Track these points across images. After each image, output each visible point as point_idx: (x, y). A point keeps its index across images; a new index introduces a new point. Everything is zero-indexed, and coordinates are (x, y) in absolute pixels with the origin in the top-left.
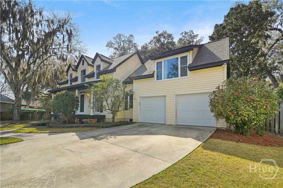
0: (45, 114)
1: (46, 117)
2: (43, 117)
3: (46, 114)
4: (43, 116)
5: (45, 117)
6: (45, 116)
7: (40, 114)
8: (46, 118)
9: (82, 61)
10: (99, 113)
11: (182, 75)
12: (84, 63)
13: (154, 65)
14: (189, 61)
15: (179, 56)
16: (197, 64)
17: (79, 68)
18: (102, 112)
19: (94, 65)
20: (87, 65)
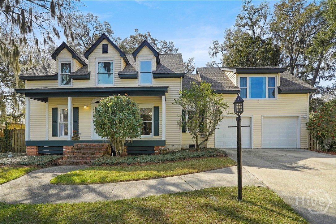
9: (102, 45)
10: (151, 137)
11: (269, 97)
12: (108, 51)
13: (237, 80)
14: (278, 84)
15: (267, 76)
16: (288, 88)
17: (91, 56)
18: (158, 135)
19: (137, 58)
20: (116, 55)
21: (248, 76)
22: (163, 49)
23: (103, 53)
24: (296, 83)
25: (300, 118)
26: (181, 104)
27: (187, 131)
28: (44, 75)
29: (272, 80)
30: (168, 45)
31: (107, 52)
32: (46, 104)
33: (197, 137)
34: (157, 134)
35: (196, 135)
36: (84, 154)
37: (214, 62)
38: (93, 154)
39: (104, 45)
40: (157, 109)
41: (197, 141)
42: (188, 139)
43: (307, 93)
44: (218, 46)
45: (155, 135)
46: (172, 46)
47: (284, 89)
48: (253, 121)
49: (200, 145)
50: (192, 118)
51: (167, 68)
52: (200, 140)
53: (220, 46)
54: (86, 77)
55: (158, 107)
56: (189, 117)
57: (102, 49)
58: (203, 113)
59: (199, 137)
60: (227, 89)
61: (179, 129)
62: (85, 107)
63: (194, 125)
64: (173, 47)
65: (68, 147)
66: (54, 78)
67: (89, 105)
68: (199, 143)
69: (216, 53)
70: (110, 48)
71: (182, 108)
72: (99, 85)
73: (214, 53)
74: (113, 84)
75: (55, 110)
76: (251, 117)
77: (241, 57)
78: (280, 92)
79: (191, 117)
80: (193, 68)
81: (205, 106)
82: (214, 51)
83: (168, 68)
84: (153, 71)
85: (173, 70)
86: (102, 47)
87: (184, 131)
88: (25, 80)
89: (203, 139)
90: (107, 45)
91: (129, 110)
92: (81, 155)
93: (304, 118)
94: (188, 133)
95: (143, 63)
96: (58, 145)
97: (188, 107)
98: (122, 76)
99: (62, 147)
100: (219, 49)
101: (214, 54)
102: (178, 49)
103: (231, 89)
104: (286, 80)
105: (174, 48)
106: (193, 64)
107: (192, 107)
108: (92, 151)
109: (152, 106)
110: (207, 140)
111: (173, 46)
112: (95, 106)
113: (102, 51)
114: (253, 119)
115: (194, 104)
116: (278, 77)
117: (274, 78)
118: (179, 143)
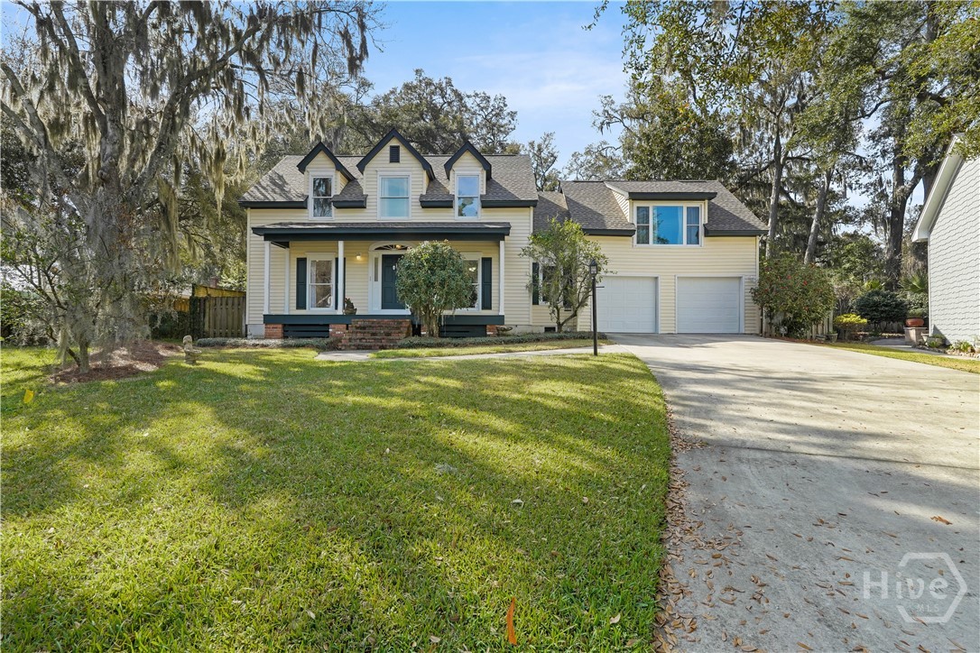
9: (388, 148)
10: (477, 310)
11: (689, 242)
12: (401, 159)
13: (631, 210)
14: (704, 218)
15: (685, 205)
16: (721, 227)
17: (369, 167)
18: (490, 308)
19: (451, 172)
20: (414, 165)
21: (651, 205)
22: (481, 112)
23: (391, 161)
24: (738, 218)
25: (743, 280)
26: (531, 255)
27: (541, 302)
28: (285, 200)
29: (694, 212)
30: (492, 103)
31: (398, 161)
32: (285, 251)
33: (558, 311)
34: (487, 305)
35: (557, 308)
36: (373, 334)
37: (605, 143)
38: (389, 334)
39: (391, 147)
40: (487, 262)
41: (558, 319)
42: (542, 316)
43: (755, 236)
44: (613, 106)
45: (484, 308)
46: (502, 105)
47: (714, 229)
48: (659, 284)
49: (563, 323)
50: (550, 278)
51: (506, 190)
52: (564, 315)
53: (617, 109)
54: (360, 204)
55: (490, 259)
56: (544, 278)
57: (388, 155)
58: (569, 269)
59: (562, 310)
60: (613, 227)
61: (527, 298)
62: (358, 258)
63: (553, 289)
64: (505, 108)
65: (337, 326)
66: (302, 206)
67: (366, 254)
68: (561, 321)
69: (608, 124)
70: (403, 152)
71: (532, 261)
72: (382, 218)
73: (602, 124)
74: (408, 215)
75: (301, 263)
76: (656, 278)
77: (651, 153)
78: (707, 234)
79: (547, 277)
80: (552, 155)
81: (573, 258)
82: (602, 119)
83: (507, 188)
84: (481, 196)
85: (516, 194)
86: (389, 152)
87: (535, 302)
88: (246, 208)
89: (569, 314)
90: (398, 147)
91: (454, 265)
92: (369, 336)
93: (751, 280)
94: (544, 306)
95: (463, 179)
96: (321, 323)
97: (544, 262)
98: (426, 204)
99: (328, 325)
100: (616, 115)
101: (605, 126)
102: (516, 113)
103: (619, 228)
104: (722, 210)
105: (507, 110)
106: (552, 146)
107: (551, 259)
108: (386, 330)
109: (478, 257)
110: (575, 315)
111: (505, 105)
112: (375, 256)
113: (388, 159)
114: (660, 280)
115: (553, 256)
116: (703, 207)
117: (697, 209)
118: (527, 323)
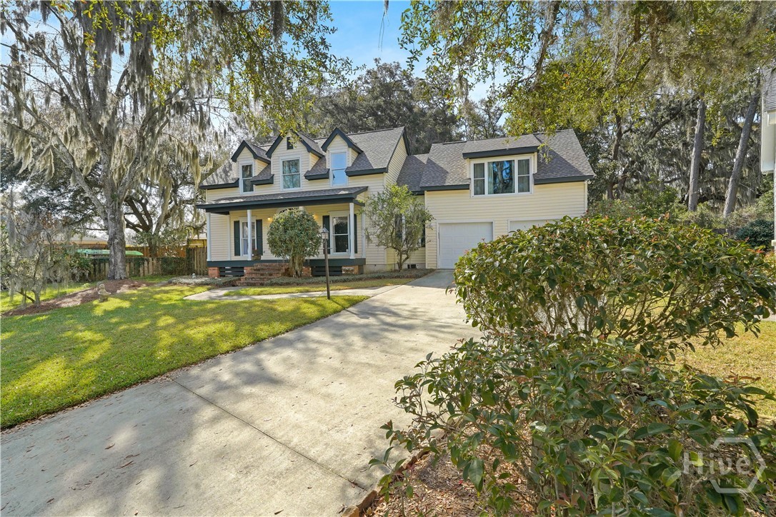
0: (146, 263)
1: (151, 270)
2: (141, 271)
3: (148, 263)
4: (141, 269)
5: (146, 272)
6: (146, 269)
7: (132, 264)
8: (151, 273)
9: (286, 139)
11: (521, 190)
13: (469, 167)
14: (533, 169)
15: (517, 158)
16: (548, 176)
17: (275, 154)
19: (327, 152)
21: (485, 161)
23: (288, 149)
24: (570, 164)
28: (224, 182)
29: (525, 165)
31: (292, 148)
32: (227, 217)
36: (262, 275)
43: (582, 181)
47: (543, 177)
48: (494, 228)
51: (367, 161)
54: (270, 181)
60: (451, 183)
62: (269, 218)
65: (248, 268)
66: (235, 185)
74: (300, 187)
75: (237, 224)
76: (492, 223)
78: (537, 182)
84: (348, 168)
85: (373, 164)
86: (286, 142)
88: (205, 191)
92: (259, 276)
95: (335, 157)
96: (239, 266)
98: (309, 178)
99: (243, 268)
103: (456, 183)
104: (559, 159)
108: (271, 272)
113: (286, 147)
114: (494, 225)
116: (533, 160)
117: (528, 161)
118: (383, 263)
